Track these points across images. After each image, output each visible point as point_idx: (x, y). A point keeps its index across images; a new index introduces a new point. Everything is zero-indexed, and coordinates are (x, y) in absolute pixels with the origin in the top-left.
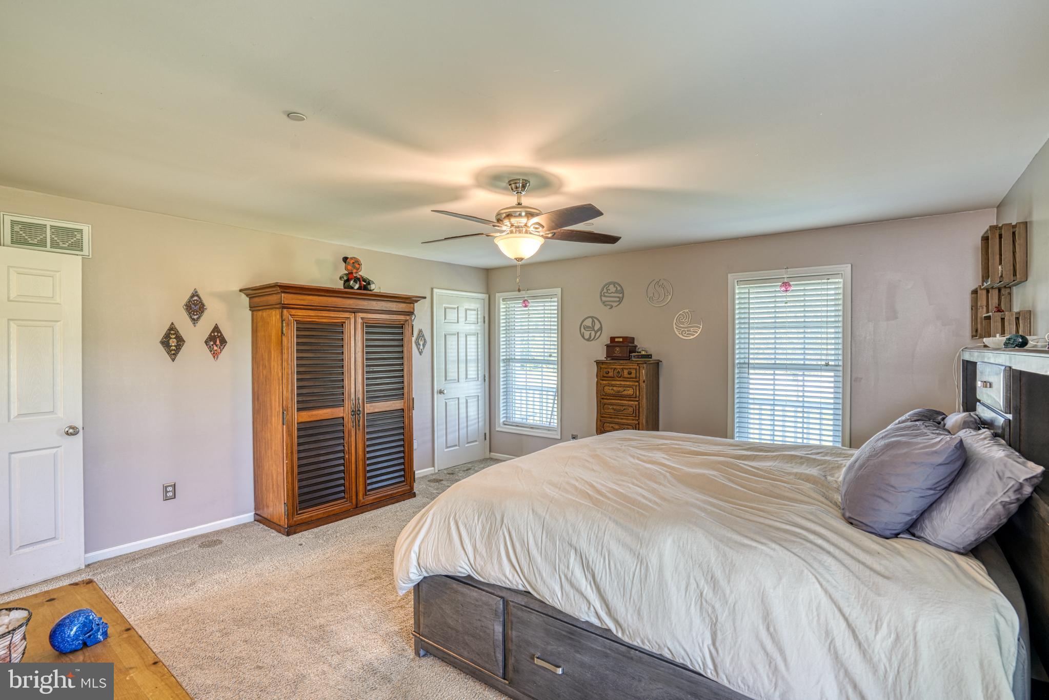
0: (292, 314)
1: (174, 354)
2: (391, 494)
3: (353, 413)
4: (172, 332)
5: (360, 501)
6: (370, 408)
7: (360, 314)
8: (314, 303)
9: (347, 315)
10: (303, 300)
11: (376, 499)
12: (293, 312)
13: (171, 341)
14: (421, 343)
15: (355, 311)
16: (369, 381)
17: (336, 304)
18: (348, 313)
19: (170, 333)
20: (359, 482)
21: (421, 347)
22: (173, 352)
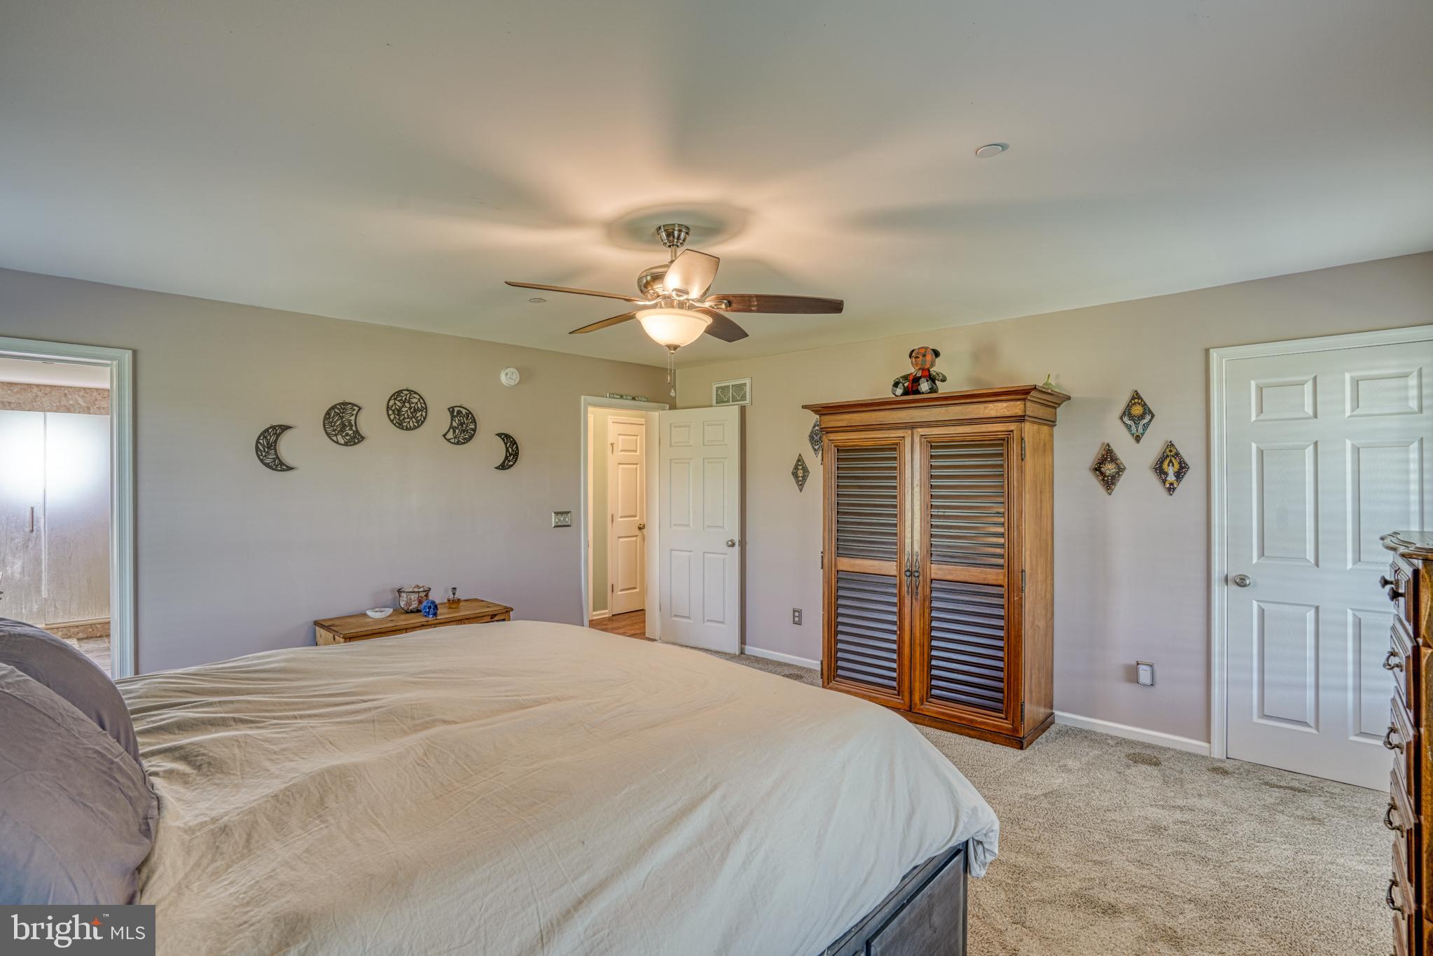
0: (830, 438)
1: (801, 485)
2: (972, 721)
3: (908, 573)
4: (800, 463)
5: (916, 704)
6: (936, 571)
7: (919, 430)
8: (854, 422)
9: (900, 433)
10: (842, 420)
11: (943, 714)
12: (832, 436)
13: (799, 472)
14: (1171, 471)
15: (912, 426)
16: (931, 532)
17: (882, 420)
18: (902, 431)
19: (798, 465)
20: (914, 677)
21: (1171, 478)
22: (800, 483)
